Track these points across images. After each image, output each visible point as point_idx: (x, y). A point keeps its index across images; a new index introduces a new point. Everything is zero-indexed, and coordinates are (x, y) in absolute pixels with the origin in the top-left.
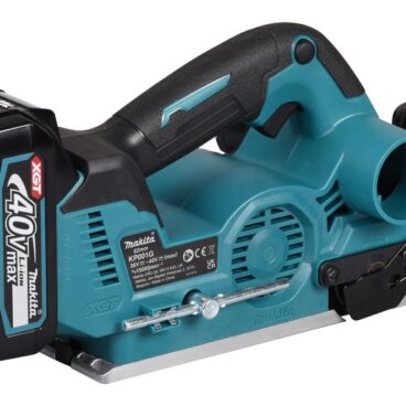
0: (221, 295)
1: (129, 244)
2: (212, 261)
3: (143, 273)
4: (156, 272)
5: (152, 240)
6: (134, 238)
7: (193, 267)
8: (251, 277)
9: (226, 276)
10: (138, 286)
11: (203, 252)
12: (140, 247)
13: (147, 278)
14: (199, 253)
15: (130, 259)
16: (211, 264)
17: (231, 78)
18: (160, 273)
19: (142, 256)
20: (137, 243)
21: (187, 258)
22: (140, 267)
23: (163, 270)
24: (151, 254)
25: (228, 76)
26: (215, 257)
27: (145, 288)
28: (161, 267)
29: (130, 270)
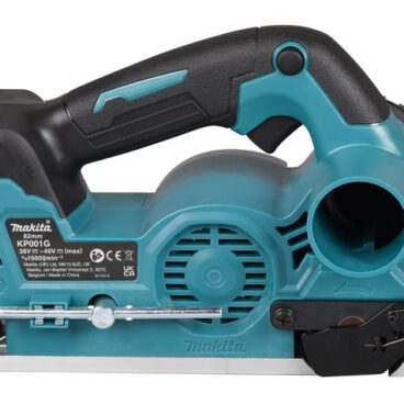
0: (129, 307)
1: (17, 227)
2: (130, 268)
3: (38, 262)
4: (54, 264)
5: (48, 229)
6: (23, 222)
7: (104, 269)
8: (191, 298)
9: (145, 288)
10: (30, 275)
11: (117, 256)
12: (32, 233)
13: (42, 268)
14: (112, 256)
15: (19, 243)
16: (128, 270)
17: (188, 74)
18: (59, 267)
19: (34, 244)
20: (26, 228)
21: (95, 257)
22: (31, 254)
23: (63, 264)
24: (47, 243)
25: (185, 72)
26: (134, 264)
27: (39, 279)
28: (60, 260)
29: (19, 256)
